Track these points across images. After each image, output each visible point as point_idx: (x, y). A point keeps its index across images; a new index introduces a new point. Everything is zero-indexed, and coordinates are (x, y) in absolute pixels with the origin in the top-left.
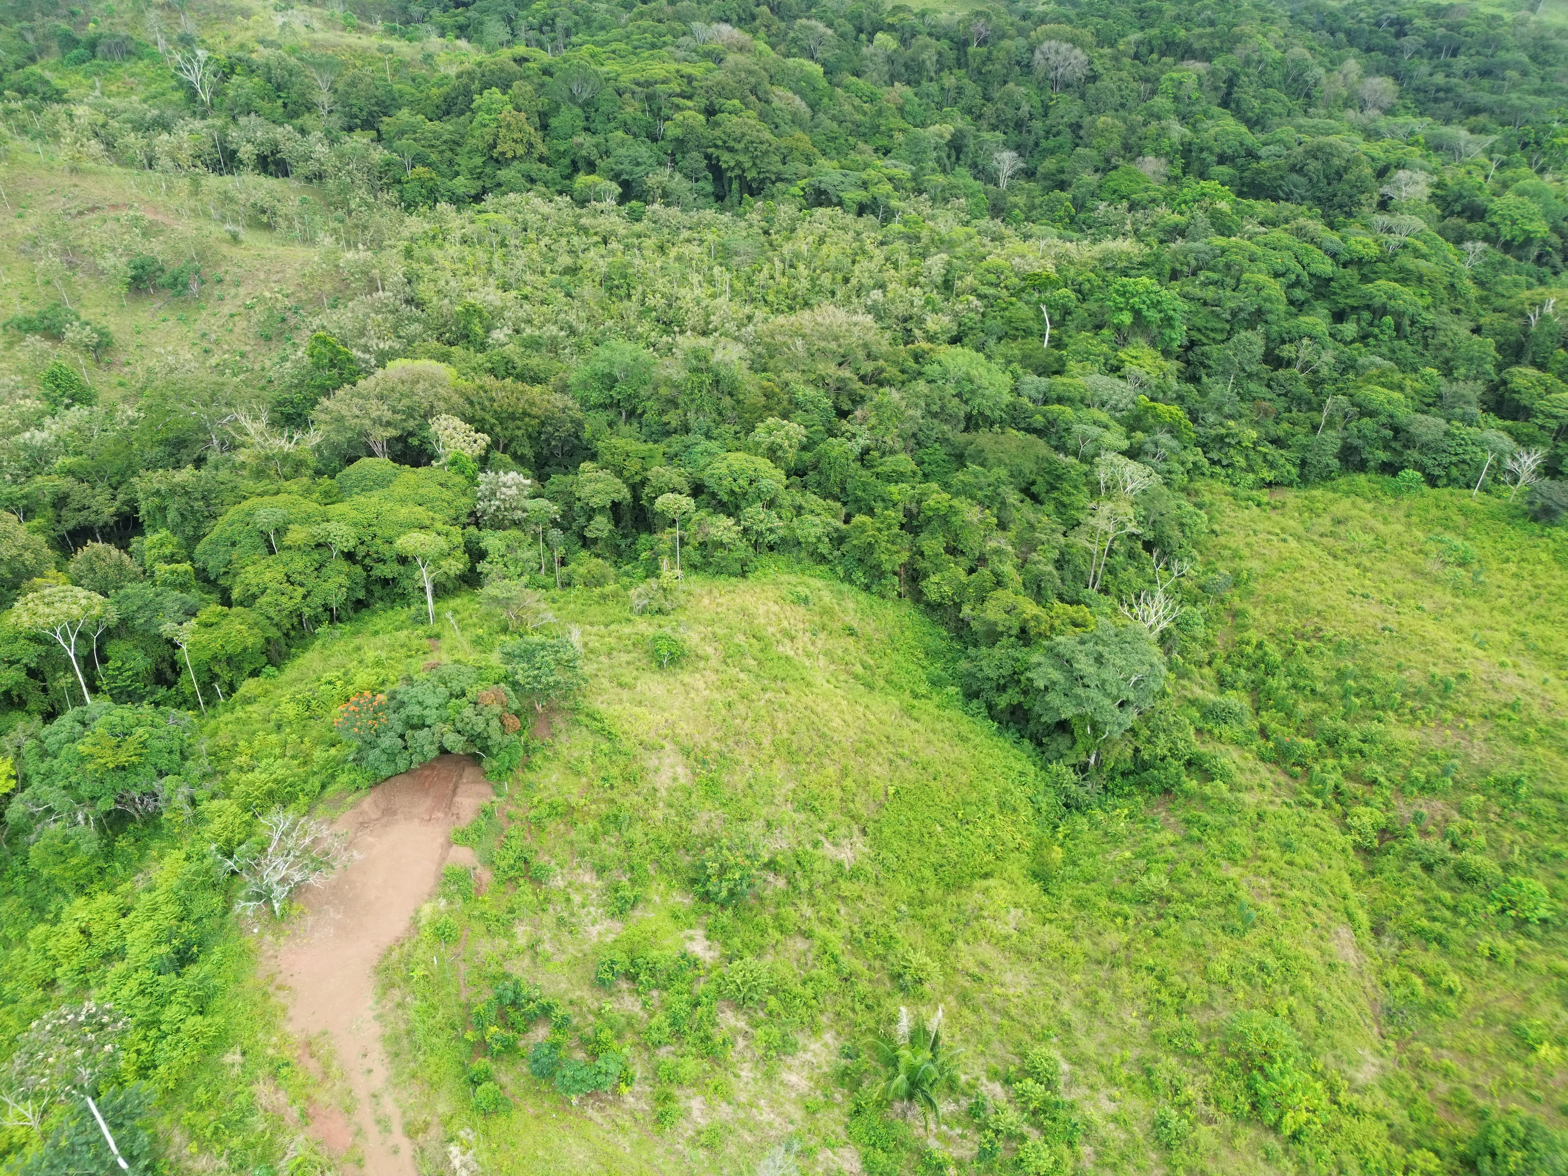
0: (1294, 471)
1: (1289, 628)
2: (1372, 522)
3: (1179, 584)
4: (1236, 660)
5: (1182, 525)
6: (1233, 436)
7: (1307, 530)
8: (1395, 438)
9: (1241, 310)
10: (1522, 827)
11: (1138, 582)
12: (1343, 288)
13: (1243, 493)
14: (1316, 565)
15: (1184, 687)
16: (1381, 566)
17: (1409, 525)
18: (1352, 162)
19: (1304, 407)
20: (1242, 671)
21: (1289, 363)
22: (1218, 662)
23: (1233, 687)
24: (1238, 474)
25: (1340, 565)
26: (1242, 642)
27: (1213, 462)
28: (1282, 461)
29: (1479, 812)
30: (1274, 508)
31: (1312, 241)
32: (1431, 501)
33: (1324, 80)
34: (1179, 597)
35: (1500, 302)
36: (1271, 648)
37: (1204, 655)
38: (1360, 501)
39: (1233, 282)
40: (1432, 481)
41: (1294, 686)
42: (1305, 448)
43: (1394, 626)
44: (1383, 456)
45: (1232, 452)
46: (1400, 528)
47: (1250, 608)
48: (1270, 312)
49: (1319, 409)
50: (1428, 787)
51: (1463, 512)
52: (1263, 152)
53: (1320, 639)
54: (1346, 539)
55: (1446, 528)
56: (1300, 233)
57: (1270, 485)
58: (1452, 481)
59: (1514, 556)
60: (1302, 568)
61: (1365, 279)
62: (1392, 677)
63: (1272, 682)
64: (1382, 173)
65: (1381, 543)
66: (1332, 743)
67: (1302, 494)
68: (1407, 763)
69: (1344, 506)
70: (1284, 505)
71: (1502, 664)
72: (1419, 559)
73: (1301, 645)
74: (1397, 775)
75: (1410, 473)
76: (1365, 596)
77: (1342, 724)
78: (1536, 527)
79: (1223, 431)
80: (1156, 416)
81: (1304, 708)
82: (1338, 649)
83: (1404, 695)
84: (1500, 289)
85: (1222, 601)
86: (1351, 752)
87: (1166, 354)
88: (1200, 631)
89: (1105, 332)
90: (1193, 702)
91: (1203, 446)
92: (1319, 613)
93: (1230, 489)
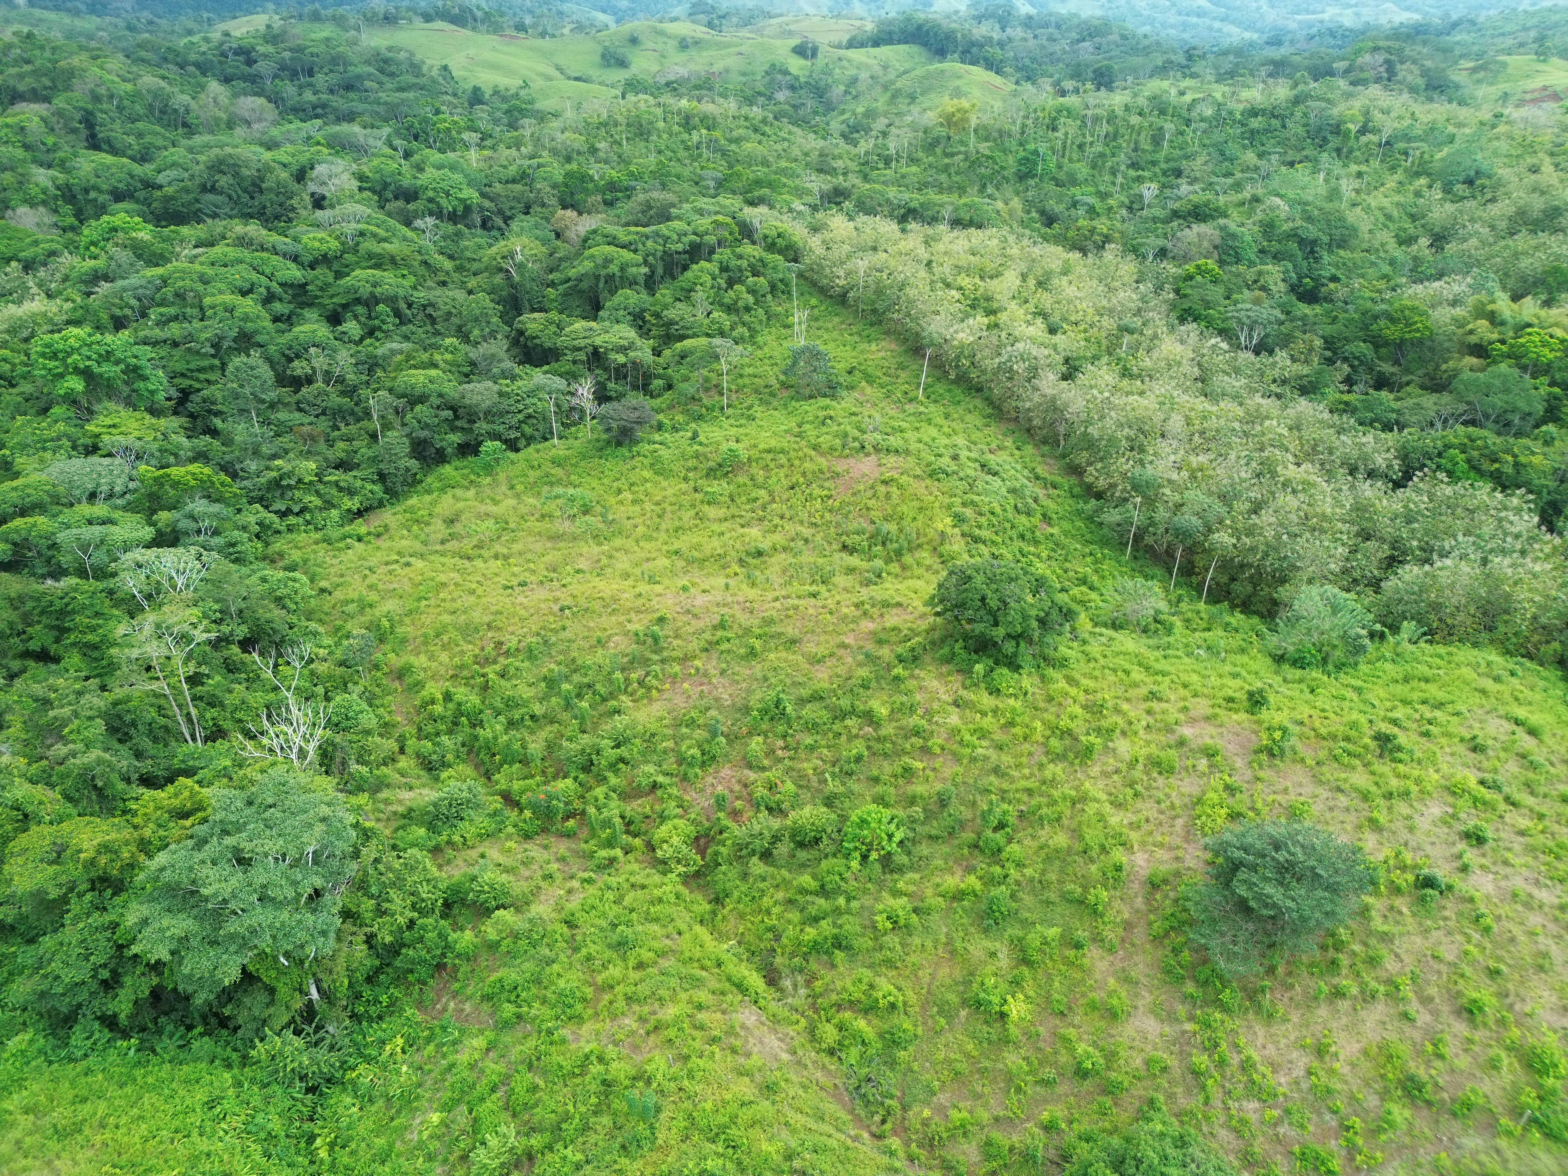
0: (377, 488)
1: (468, 659)
2: (483, 508)
3: (312, 673)
4: (430, 729)
5: (278, 600)
6: (289, 475)
7: (425, 543)
8: (457, 417)
9: (221, 338)
10: (812, 748)
11: (257, 698)
12: (321, 289)
13: (335, 534)
14: (454, 575)
15: (387, 802)
16: (517, 547)
17: (518, 496)
18: (264, 170)
19: (351, 420)
20: (444, 738)
21: (310, 380)
22: (412, 743)
23: (445, 765)
24: (317, 514)
25: (479, 563)
26: (425, 704)
27: (283, 514)
28: (359, 483)
29: (767, 755)
30: (378, 535)
31: (263, 249)
32: (522, 465)
33: (193, 105)
34: (320, 690)
35: (475, 266)
36: (461, 693)
37: (391, 745)
38: (459, 492)
39: (195, 311)
40: (513, 446)
41: (511, 724)
42: (374, 460)
43: (569, 602)
44: (455, 438)
45: (297, 494)
46: (512, 502)
47: (413, 659)
48: (256, 332)
49: (368, 414)
50: (708, 759)
51: (557, 462)
52: (161, 179)
53: (507, 654)
54: (469, 535)
55: (552, 484)
56: (242, 242)
57: (359, 513)
58: (530, 440)
59: (623, 484)
60: (444, 585)
61: (339, 275)
62: (600, 656)
63: (485, 733)
64: (301, 176)
65: (503, 524)
66: (587, 767)
67: (398, 508)
68: (670, 744)
69: (446, 504)
70: (386, 528)
71: (685, 589)
72: (546, 525)
73: (491, 671)
74: (670, 764)
75: (489, 446)
76: (523, 584)
77: (586, 740)
78: (624, 450)
79: (274, 474)
80: (175, 485)
81: (536, 746)
82: (531, 655)
83: (623, 670)
84: (468, 254)
85: (377, 667)
86: (613, 766)
87: (154, 412)
88: (368, 720)
89: (56, 410)
90: (409, 816)
91: (261, 500)
92: (489, 625)
93: (318, 536)
